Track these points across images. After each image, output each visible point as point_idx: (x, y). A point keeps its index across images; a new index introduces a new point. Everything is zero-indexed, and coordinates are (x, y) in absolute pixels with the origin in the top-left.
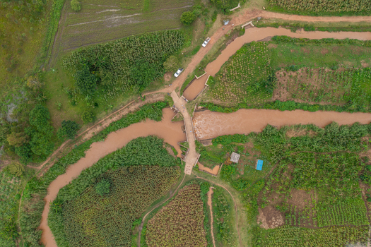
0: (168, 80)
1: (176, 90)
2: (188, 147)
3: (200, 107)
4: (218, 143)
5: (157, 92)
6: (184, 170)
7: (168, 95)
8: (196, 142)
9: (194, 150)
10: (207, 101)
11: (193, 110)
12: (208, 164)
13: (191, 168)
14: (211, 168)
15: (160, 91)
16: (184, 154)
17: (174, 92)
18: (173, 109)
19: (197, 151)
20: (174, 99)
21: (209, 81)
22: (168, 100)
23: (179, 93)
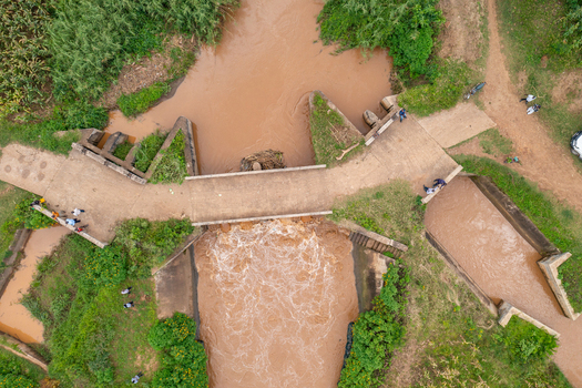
0: (557, 93)
1: (492, 134)
2: (158, 178)
3: (380, 265)
4: (166, 352)
5: (493, 25)
6: (29, 140)
7: (465, 88)
8: (180, 227)
9: (134, 213)
10: (414, 312)
11: (370, 223)
12: (50, 280)
13: (32, 185)
14: (32, 300)
15: (495, 39)
16: (119, 151)
17: (483, 123)
18: (384, 111)
19: (127, 226)
20: (442, 119)
21: (533, 334)
22: (441, 82)
23: (475, 151)
